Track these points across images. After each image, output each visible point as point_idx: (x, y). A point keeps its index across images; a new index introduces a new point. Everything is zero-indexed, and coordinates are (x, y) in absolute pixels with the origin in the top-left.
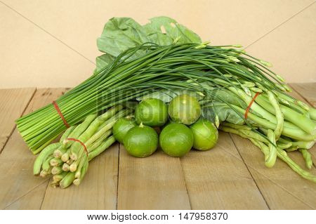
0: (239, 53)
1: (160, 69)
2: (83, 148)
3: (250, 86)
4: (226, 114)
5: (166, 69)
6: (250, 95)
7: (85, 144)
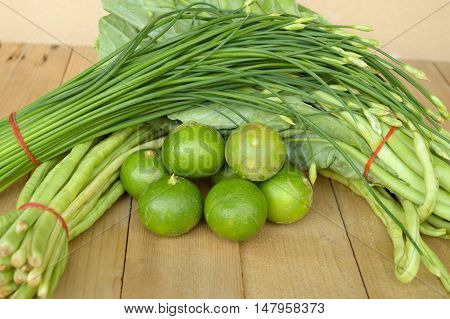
0: (367, 45)
1: (214, 68)
2: (59, 224)
3: (380, 113)
4: (330, 159)
5: (224, 69)
6: (380, 132)
7: (64, 216)
